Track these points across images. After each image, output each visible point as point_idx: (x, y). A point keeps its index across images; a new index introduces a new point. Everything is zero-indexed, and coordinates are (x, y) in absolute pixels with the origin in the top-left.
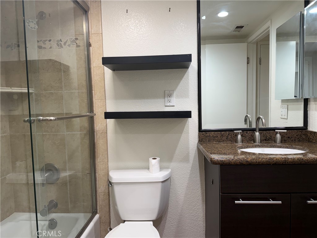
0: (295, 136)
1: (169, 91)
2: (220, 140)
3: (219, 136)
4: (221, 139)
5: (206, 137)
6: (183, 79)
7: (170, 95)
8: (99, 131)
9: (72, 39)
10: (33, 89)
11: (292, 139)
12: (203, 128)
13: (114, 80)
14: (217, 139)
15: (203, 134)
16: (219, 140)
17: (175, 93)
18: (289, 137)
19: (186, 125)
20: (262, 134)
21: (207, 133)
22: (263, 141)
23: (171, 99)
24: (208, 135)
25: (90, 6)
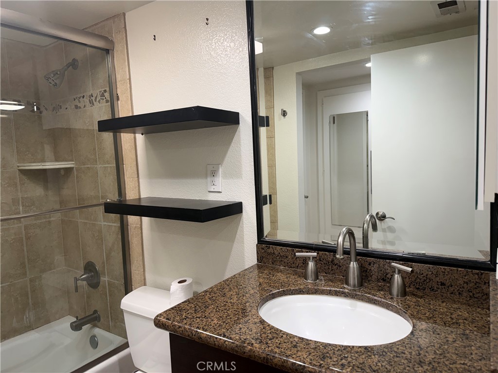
0: (461, 282)
1: (213, 166)
2: (291, 264)
3: (289, 257)
4: (294, 263)
5: (269, 254)
6: (232, 144)
7: (214, 174)
8: (132, 224)
9: (101, 91)
10: (73, 163)
11: (451, 289)
12: (267, 237)
13: (147, 149)
14: (286, 260)
15: (263, 249)
16: (289, 264)
17: (220, 170)
18: (443, 284)
20: (375, 265)
21: (269, 248)
22: (378, 281)
23: (216, 179)
24: (271, 250)
25: (115, 40)
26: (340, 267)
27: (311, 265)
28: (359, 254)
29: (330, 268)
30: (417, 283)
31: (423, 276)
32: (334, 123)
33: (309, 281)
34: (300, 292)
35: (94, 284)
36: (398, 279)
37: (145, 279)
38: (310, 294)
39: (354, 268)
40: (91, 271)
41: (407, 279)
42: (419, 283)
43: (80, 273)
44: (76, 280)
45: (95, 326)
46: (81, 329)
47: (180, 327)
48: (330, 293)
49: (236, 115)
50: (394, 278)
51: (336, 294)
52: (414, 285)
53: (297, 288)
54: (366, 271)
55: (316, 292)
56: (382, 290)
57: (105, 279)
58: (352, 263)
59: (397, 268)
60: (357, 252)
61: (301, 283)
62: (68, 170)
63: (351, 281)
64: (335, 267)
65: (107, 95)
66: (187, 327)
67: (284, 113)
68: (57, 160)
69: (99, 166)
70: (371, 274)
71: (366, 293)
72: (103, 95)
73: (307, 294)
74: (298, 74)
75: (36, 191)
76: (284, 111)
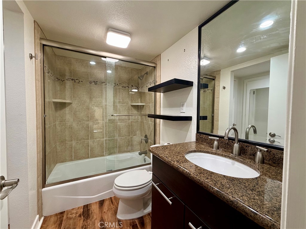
1: (183, 103)
3: (209, 140)
5: (200, 138)
7: (183, 105)
10: (145, 103)
12: (200, 131)
14: (207, 141)
15: (198, 135)
19: (190, 127)
20: (249, 147)
21: (201, 135)
22: (250, 155)
23: (183, 107)
24: (201, 136)
25: (157, 64)
26: (231, 146)
27: (216, 143)
28: (240, 141)
29: (226, 146)
30: (274, 160)
31: (278, 156)
32: (254, 94)
33: (214, 149)
34: (208, 152)
35: (147, 142)
36: (259, 154)
37: (160, 142)
38: (212, 154)
39: (236, 146)
40: (146, 138)
41: (268, 157)
42: (276, 160)
43: (143, 138)
44: (142, 139)
45: (146, 155)
46: (141, 155)
47: (154, 152)
48: (222, 155)
49: (192, 83)
50: (257, 154)
51: (225, 156)
52: (272, 161)
53: (207, 151)
54: (244, 150)
55: (215, 154)
56: (250, 159)
57: (149, 141)
58: (235, 144)
59: (259, 149)
60: (239, 140)
61: (210, 150)
62: (143, 106)
63: (234, 152)
64: (229, 146)
65: (154, 81)
66: (156, 152)
67: (224, 88)
68: (141, 102)
69: (151, 104)
70: (247, 151)
71: (240, 158)
72: (153, 82)
73: (211, 154)
74: (232, 71)
75: (135, 112)
76: (224, 87)
